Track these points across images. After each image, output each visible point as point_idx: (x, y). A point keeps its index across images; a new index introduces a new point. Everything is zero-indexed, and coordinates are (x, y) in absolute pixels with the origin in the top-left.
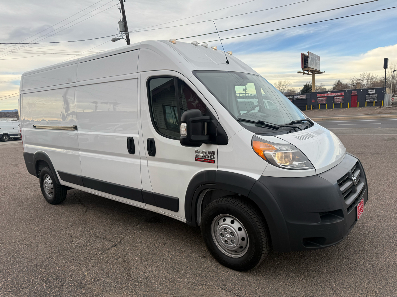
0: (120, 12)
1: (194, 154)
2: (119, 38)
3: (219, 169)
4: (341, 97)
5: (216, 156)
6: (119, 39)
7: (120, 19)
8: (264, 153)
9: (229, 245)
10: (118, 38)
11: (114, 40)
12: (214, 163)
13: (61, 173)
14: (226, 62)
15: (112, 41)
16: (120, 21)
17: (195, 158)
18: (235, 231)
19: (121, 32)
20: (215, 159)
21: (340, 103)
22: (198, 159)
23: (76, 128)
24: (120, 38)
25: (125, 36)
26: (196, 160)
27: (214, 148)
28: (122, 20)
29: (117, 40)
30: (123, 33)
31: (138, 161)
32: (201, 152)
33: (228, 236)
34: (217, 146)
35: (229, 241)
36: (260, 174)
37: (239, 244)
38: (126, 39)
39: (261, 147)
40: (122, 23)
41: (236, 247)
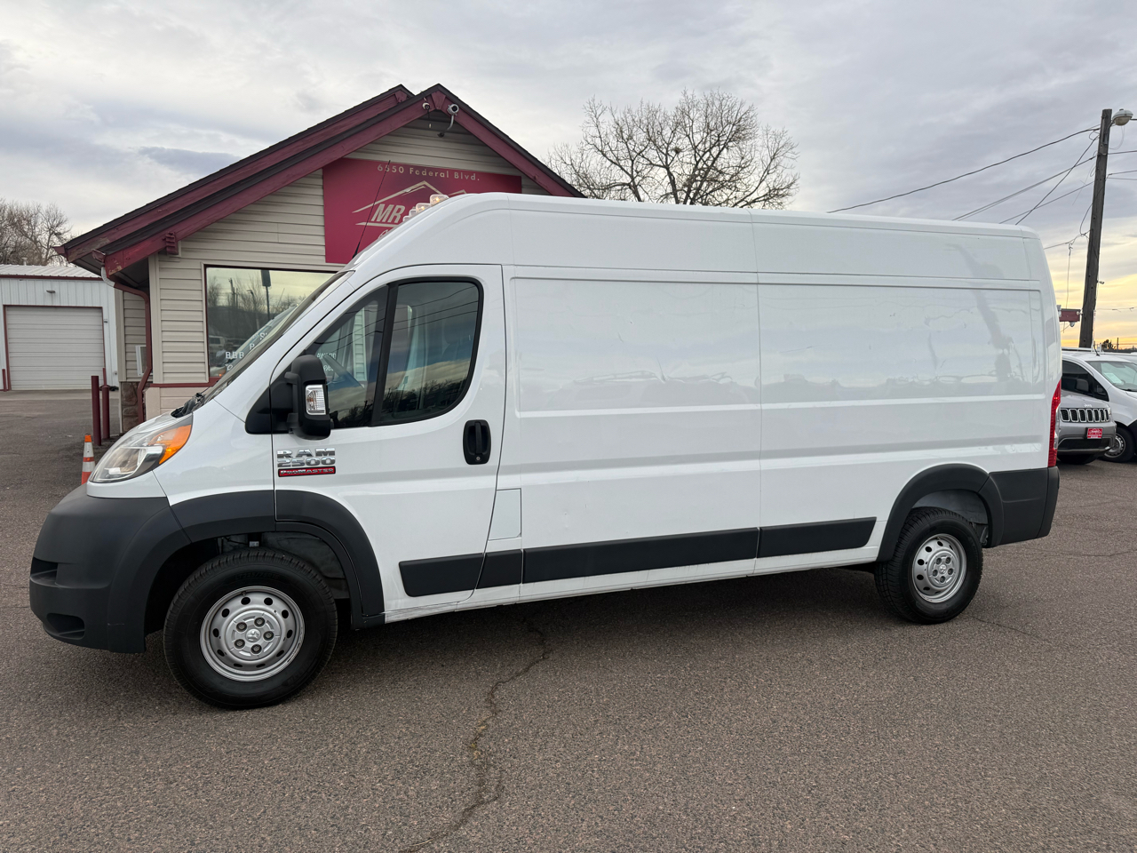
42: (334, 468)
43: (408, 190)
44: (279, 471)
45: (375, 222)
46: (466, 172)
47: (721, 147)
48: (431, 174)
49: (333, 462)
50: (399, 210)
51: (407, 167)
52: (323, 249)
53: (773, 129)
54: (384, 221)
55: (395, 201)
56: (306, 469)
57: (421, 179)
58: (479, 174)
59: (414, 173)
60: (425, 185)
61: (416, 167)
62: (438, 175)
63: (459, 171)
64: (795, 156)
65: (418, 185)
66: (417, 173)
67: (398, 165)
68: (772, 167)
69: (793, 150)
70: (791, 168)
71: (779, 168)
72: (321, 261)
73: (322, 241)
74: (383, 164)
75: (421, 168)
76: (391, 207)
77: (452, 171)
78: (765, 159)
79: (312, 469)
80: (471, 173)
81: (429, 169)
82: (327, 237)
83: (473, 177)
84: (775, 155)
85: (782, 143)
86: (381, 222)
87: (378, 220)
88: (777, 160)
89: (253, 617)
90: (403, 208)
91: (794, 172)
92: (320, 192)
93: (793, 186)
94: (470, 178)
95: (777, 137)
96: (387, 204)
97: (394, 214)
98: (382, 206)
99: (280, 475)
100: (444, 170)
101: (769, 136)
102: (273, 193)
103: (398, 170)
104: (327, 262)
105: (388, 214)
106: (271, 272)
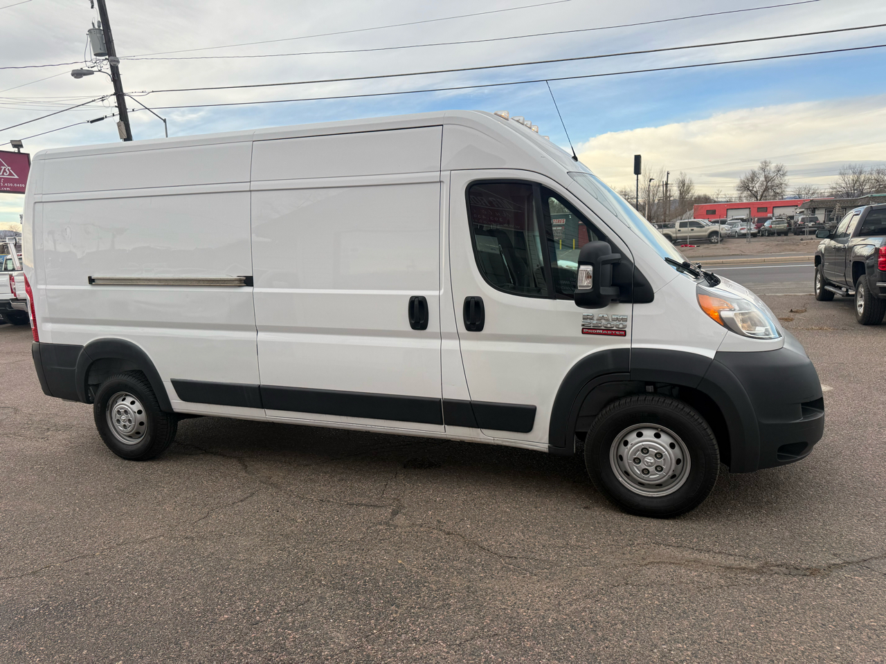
0: (92, 7)
1: (581, 322)
2: (90, 69)
3: (635, 346)
4: (560, 228)
5: (629, 323)
6: (91, 73)
7: (93, 24)
8: (720, 316)
9: (651, 475)
10: (88, 69)
11: (78, 74)
12: (625, 335)
13: (180, 386)
14: (573, 157)
15: (73, 75)
16: (92, 27)
17: (583, 329)
18: (664, 450)
19: (95, 55)
20: (628, 330)
21: (559, 239)
22: (586, 330)
23: (248, 281)
24: (93, 69)
25: (109, 66)
26: (583, 333)
27: (624, 310)
28: (99, 26)
29: (85, 74)
30: (104, 58)
31: (434, 344)
32: (595, 318)
33: (649, 459)
34: (630, 305)
35: (652, 469)
36: (714, 350)
37: (671, 471)
38: (110, 73)
39: (714, 304)
40: (98, 35)
41: (665, 476)
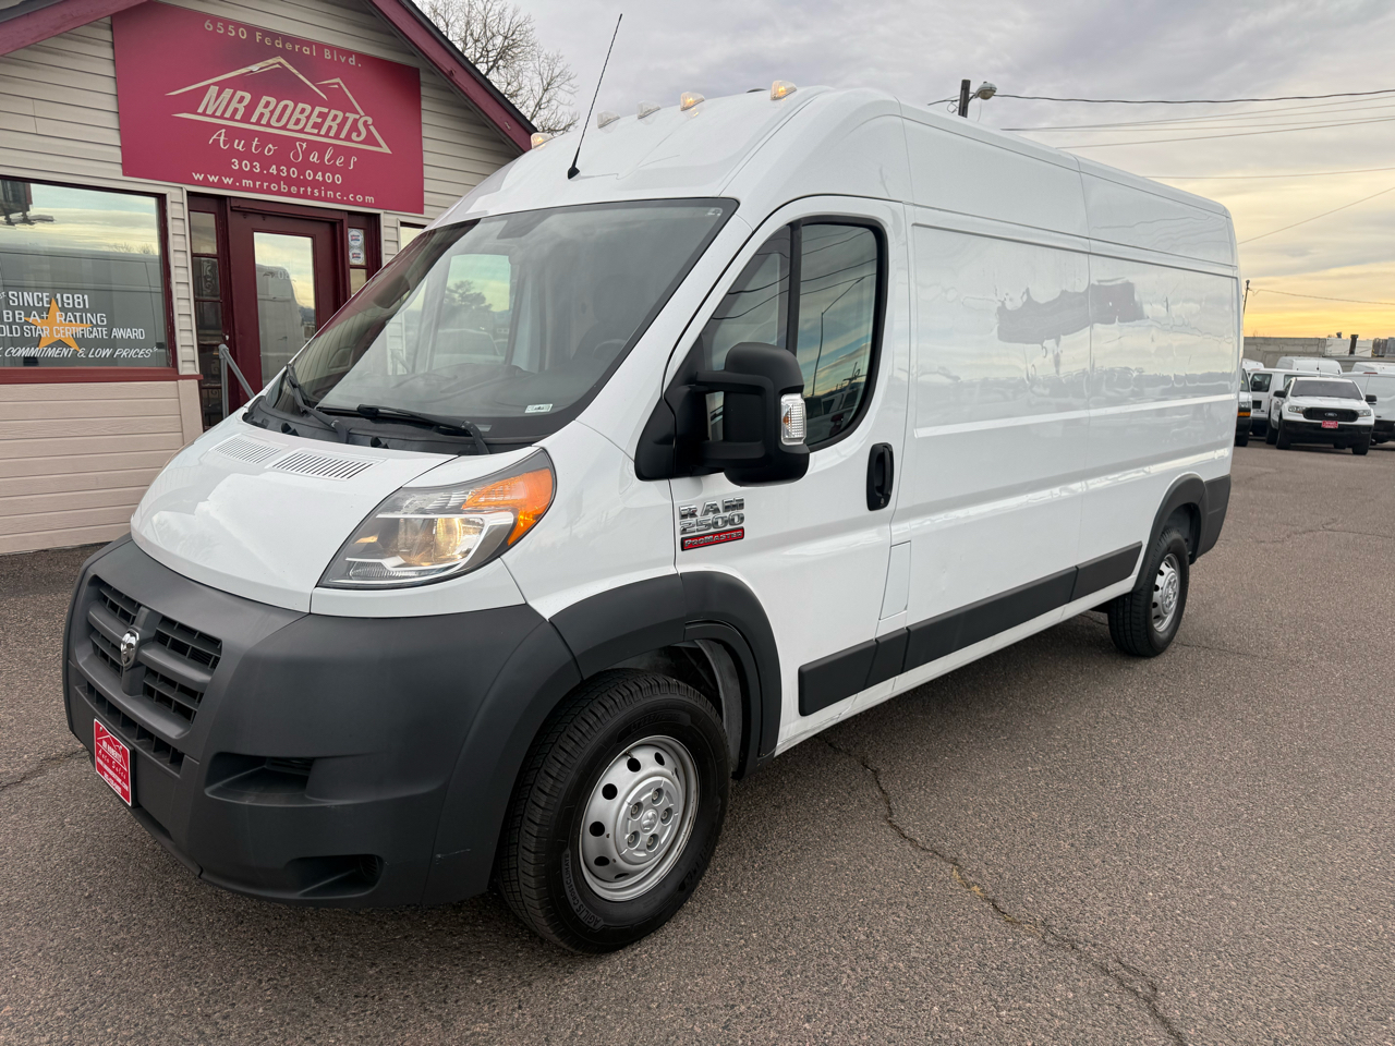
42: (742, 529)
43: (255, 68)
44: (683, 540)
45: (204, 114)
46: (342, 51)
47: (491, 64)
48: (289, 46)
49: (742, 519)
50: (241, 99)
51: (252, 29)
52: (118, 152)
53: (546, 51)
54: (218, 114)
55: (235, 84)
56: (714, 534)
57: (273, 53)
58: (361, 57)
59: (262, 40)
60: (280, 63)
61: (267, 33)
62: (300, 49)
63: (332, 48)
64: (573, 90)
65: (270, 61)
66: (267, 41)
67: (238, 25)
68: (544, 100)
69: (571, 82)
70: (569, 104)
71: (553, 102)
72: (114, 174)
73: (116, 139)
74: (215, 19)
75: (274, 35)
76: (228, 92)
77: (321, 46)
78: (536, 88)
79: (719, 533)
80: (349, 53)
81: (287, 38)
82: (123, 131)
83: (352, 61)
84: (549, 84)
85: (557, 71)
86: (213, 116)
87: (209, 112)
88: (551, 92)
89: (650, 790)
90: (248, 97)
91: (572, 110)
92: (108, 53)
93: (572, 128)
94: (347, 60)
95: (552, 62)
96: (222, 86)
97: (234, 104)
98: (214, 90)
99: (683, 549)
100: (309, 43)
101: (541, 59)
102: (33, 46)
103: (237, 32)
104: (124, 174)
105: (224, 103)
106: (32, 185)
